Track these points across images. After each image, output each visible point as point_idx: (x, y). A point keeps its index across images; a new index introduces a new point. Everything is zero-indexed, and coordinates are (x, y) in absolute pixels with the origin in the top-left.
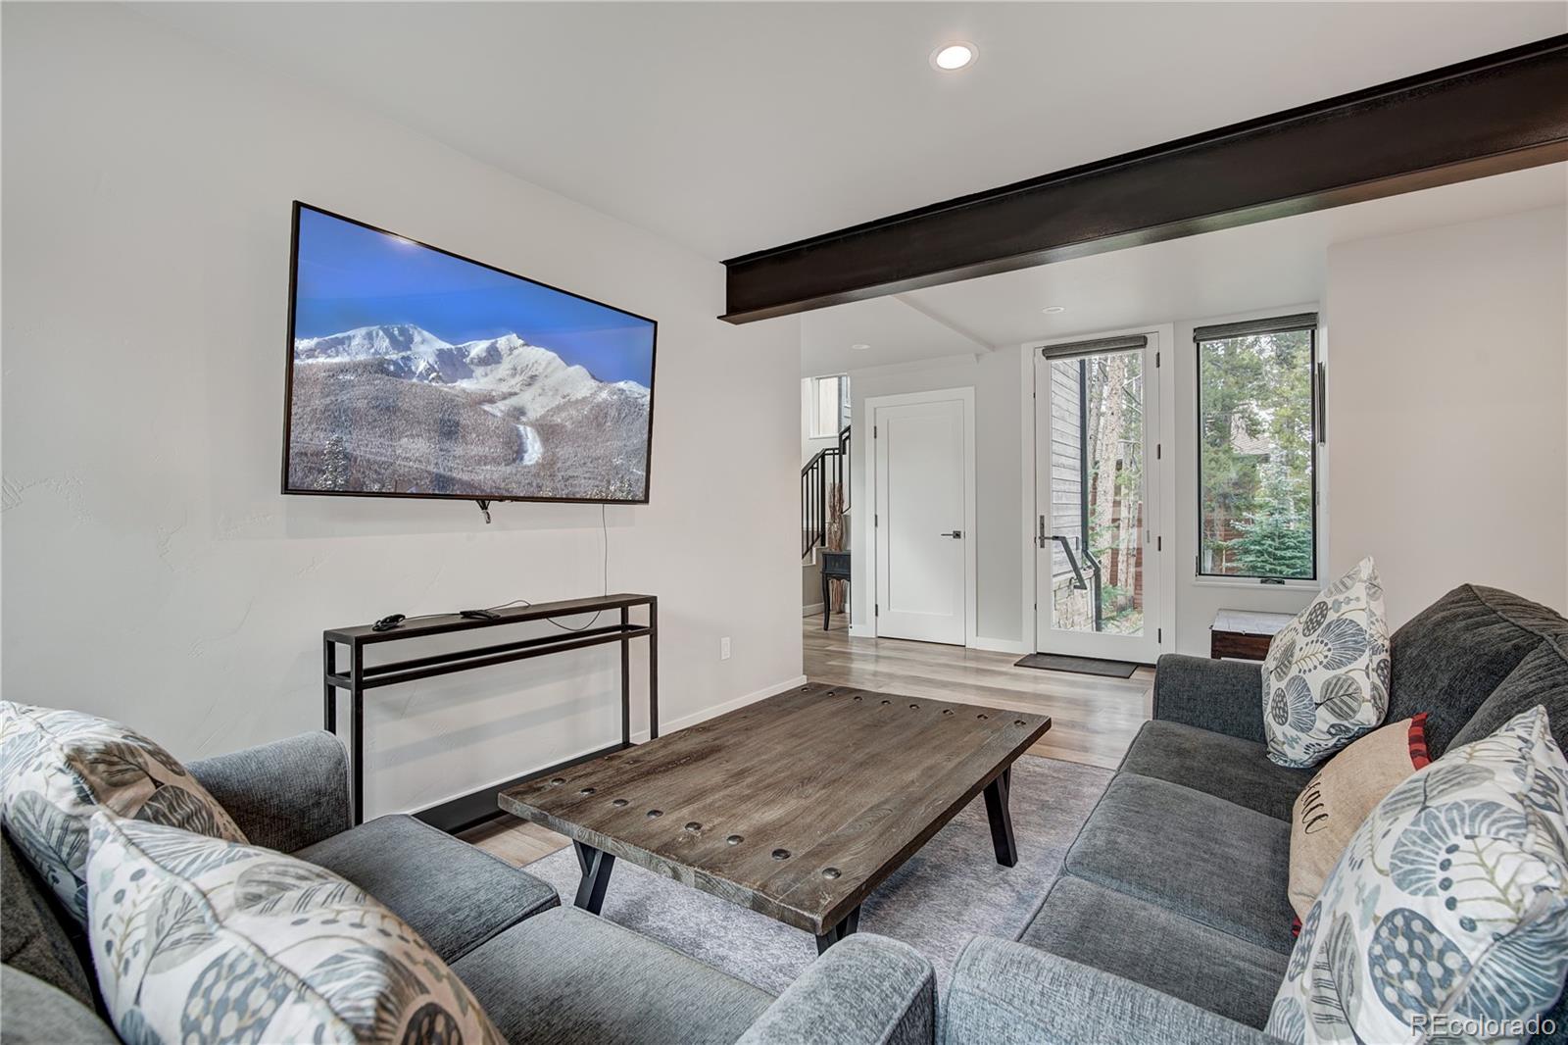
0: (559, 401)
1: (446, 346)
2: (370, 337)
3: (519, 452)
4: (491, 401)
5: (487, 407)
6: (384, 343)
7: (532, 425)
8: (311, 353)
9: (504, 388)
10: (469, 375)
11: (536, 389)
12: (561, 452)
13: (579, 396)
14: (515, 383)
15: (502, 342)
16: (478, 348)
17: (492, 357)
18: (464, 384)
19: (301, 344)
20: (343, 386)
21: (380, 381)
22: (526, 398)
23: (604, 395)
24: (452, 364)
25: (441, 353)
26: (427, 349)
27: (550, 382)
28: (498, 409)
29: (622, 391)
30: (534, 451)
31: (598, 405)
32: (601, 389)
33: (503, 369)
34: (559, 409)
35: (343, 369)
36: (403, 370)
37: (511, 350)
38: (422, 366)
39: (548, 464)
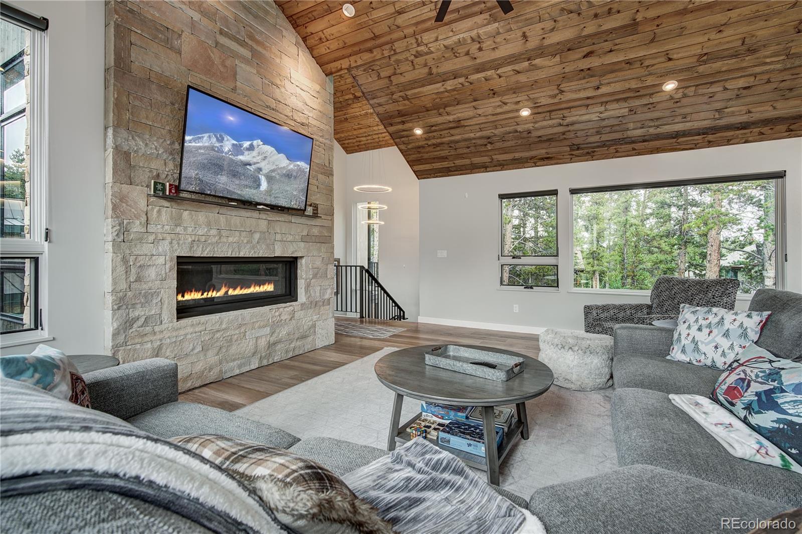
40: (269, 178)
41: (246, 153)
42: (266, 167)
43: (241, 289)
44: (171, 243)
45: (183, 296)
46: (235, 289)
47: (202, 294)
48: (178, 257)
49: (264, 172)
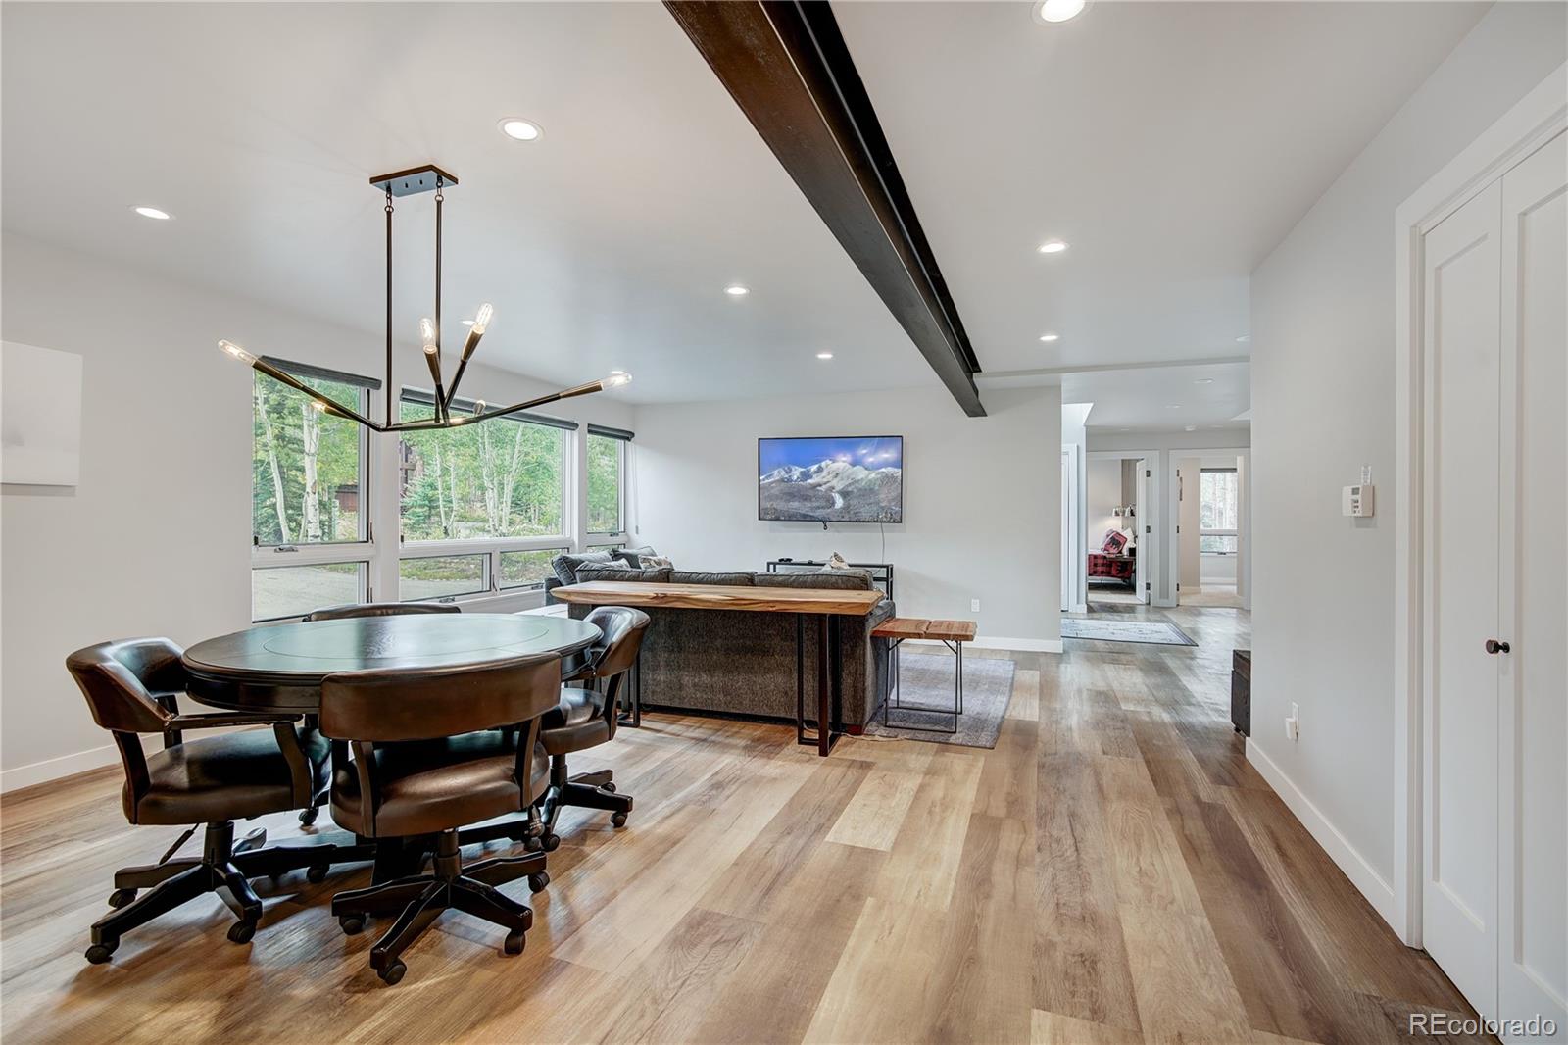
0: (850, 481)
1: (802, 469)
2: (779, 472)
3: (833, 503)
4: (821, 486)
5: (819, 488)
6: (783, 473)
7: (838, 492)
8: (764, 480)
9: (825, 480)
10: (811, 478)
11: (837, 479)
12: (851, 502)
13: (860, 478)
14: (829, 478)
15: (823, 464)
16: (814, 468)
17: (820, 470)
18: (810, 481)
19: (761, 478)
20: (773, 488)
21: (783, 484)
22: (834, 483)
23: (873, 475)
24: (806, 476)
25: (801, 472)
26: (796, 472)
27: (846, 474)
28: (823, 488)
29: (883, 472)
30: (839, 502)
31: (870, 481)
32: (870, 474)
33: (824, 473)
34: (850, 485)
35: (772, 483)
36: (789, 480)
37: (827, 466)
38: (795, 478)
39: (846, 508)
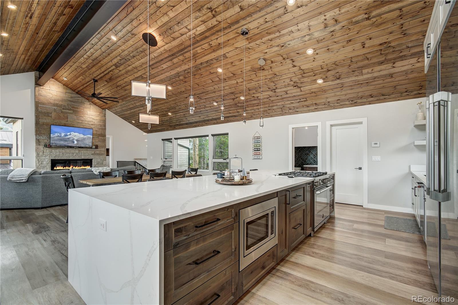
40: (77, 141)
41: (69, 136)
42: (76, 138)
43: (78, 167)
44: (49, 156)
45: (56, 168)
46: (76, 167)
47: (63, 168)
48: (51, 159)
49: (75, 139)
